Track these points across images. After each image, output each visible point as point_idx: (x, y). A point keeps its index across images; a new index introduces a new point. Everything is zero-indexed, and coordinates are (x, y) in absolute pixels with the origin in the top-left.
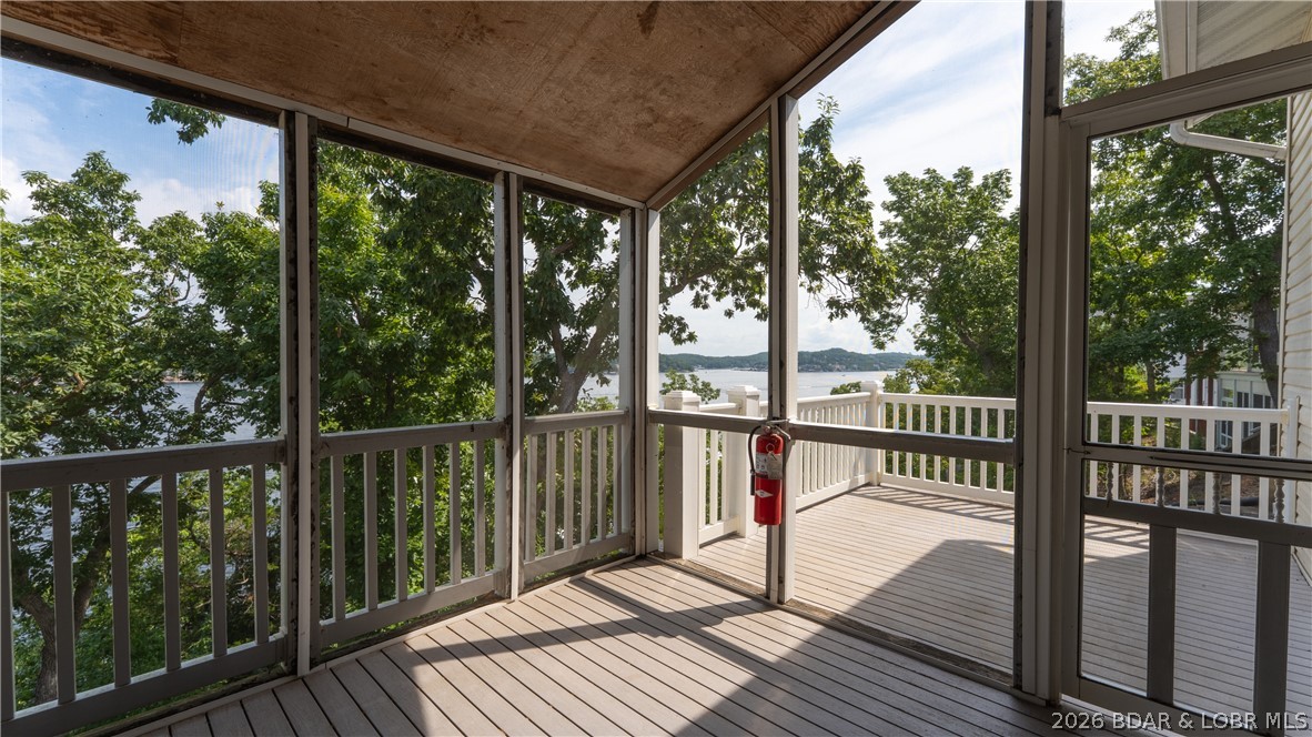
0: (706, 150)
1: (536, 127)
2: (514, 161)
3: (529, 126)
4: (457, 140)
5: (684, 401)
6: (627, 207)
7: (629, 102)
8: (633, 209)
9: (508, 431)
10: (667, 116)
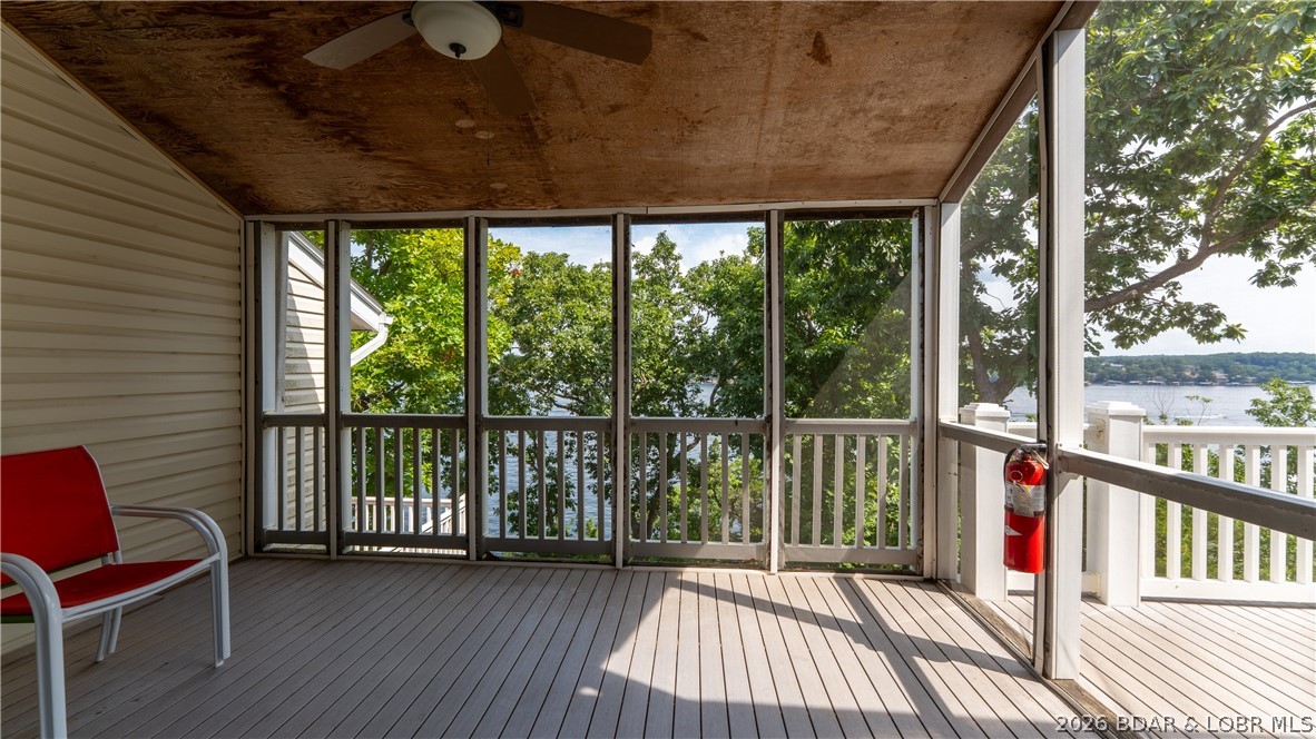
0: (983, 125)
1: (774, 170)
2: (773, 200)
3: (768, 172)
4: (721, 199)
5: (977, 415)
6: (915, 208)
7: (850, 119)
8: (922, 209)
9: (768, 428)
10: (903, 114)
